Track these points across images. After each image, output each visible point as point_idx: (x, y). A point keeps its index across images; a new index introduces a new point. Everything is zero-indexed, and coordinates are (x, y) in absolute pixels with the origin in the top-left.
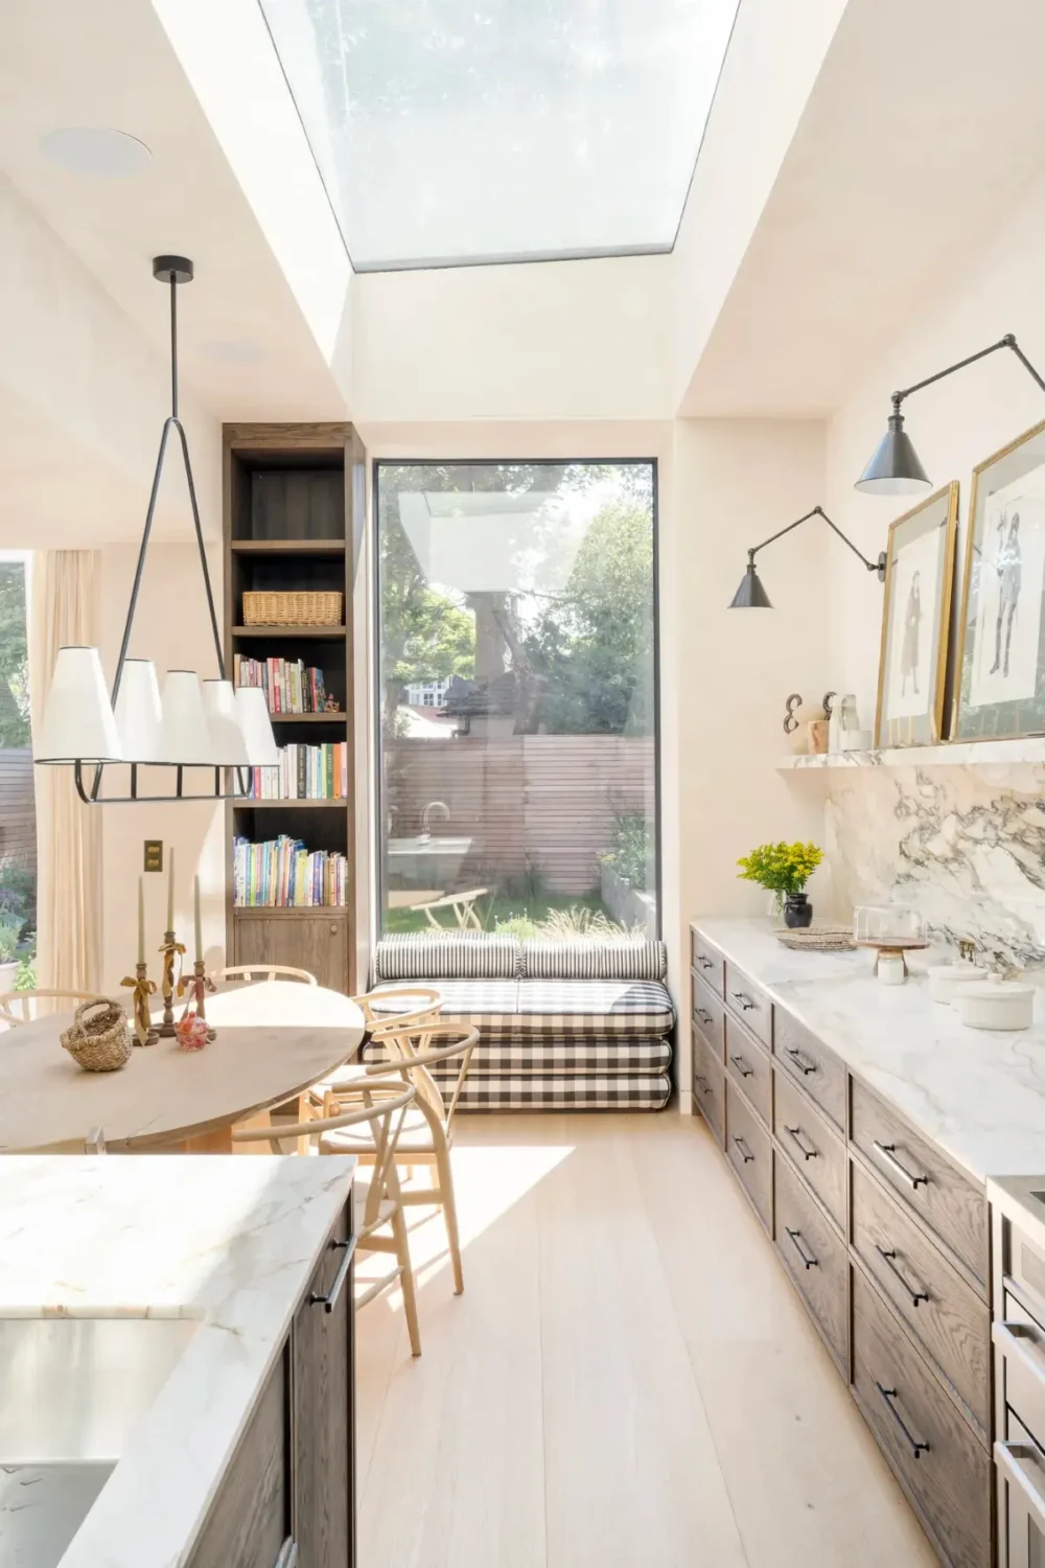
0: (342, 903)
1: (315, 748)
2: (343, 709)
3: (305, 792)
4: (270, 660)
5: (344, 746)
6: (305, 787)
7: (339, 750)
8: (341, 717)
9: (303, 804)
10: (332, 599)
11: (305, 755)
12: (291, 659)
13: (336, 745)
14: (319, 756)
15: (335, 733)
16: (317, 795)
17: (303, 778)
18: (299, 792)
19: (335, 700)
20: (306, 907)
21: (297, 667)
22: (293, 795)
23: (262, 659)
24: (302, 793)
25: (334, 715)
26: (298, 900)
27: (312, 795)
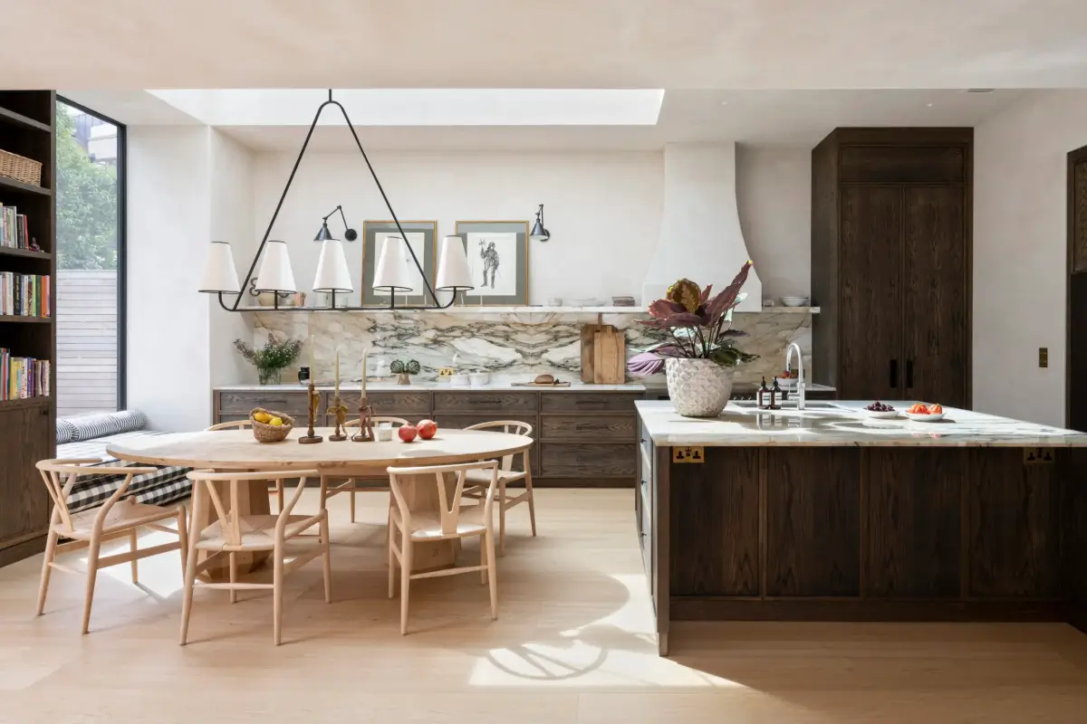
0: (47, 394)
1: (26, 277)
2: (46, 249)
3: (20, 311)
5: (48, 277)
6: (20, 306)
7: (45, 279)
8: (46, 256)
9: (16, 319)
10: (36, 166)
11: (20, 281)
12: (8, 205)
13: (43, 277)
14: (30, 283)
16: (29, 311)
17: (18, 302)
18: (15, 309)
19: (40, 242)
20: (20, 400)
21: (12, 212)
22: (10, 312)
24: (17, 311)
25: (40, 252)
26: (14, 395)
27: (25, 313)
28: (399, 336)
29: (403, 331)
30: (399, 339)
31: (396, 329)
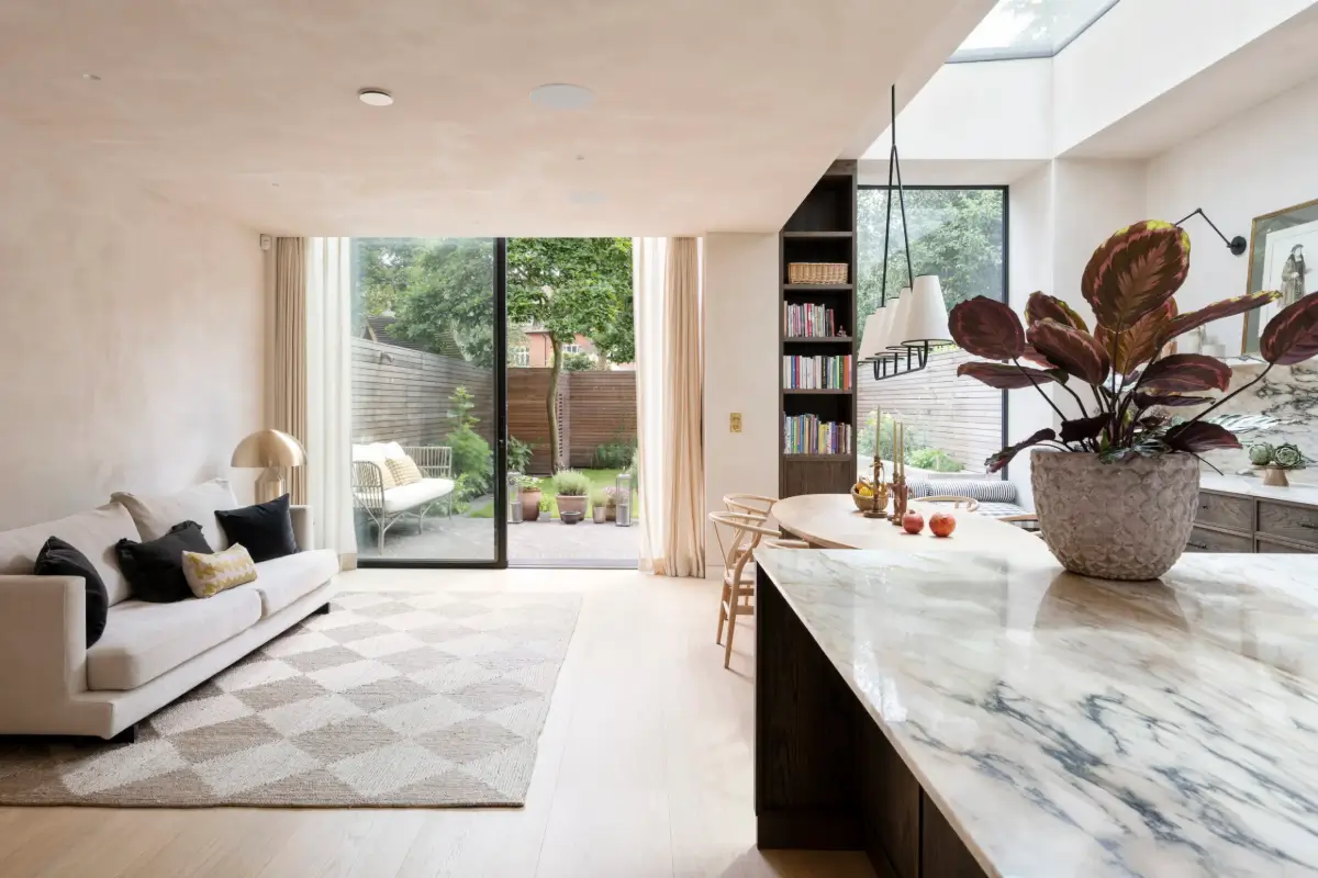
0: (849, 452)
1: (832, 359)
2: (849, 333)
3: (826, 385)
4: (805, 305)
5: (850, 356)
6: (827, 381)
7: (847, 359)
8: (849, 339)
9: (824, 392)
10: (842, 268)
11: (827, 362)
12: (818, 304)
13: (845, 357)
14: (835, 363)
15: (845, 349)
16: (834, 386)
17: (825, 378)
18: (822, 384)
19: (844, 329)
20: (826, 455)
21: (821, 309)
22: (819, 386)
23: (800, 304)
24: (824, 385)
25: (843, 337)
26: (821, 450)
27: (830, 387)
28: (1297, 403)
29: (1304, 395)
30: (1297, 408)
31: (1293, 390)
